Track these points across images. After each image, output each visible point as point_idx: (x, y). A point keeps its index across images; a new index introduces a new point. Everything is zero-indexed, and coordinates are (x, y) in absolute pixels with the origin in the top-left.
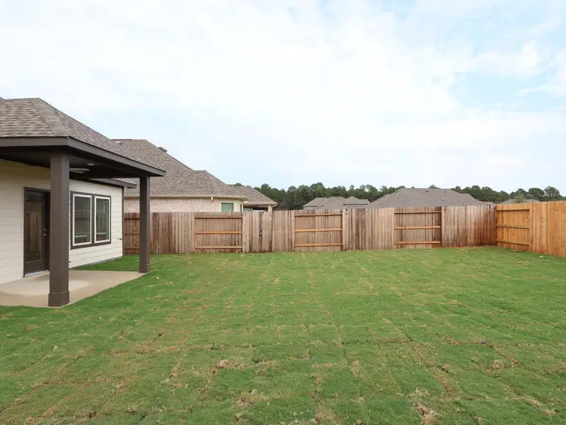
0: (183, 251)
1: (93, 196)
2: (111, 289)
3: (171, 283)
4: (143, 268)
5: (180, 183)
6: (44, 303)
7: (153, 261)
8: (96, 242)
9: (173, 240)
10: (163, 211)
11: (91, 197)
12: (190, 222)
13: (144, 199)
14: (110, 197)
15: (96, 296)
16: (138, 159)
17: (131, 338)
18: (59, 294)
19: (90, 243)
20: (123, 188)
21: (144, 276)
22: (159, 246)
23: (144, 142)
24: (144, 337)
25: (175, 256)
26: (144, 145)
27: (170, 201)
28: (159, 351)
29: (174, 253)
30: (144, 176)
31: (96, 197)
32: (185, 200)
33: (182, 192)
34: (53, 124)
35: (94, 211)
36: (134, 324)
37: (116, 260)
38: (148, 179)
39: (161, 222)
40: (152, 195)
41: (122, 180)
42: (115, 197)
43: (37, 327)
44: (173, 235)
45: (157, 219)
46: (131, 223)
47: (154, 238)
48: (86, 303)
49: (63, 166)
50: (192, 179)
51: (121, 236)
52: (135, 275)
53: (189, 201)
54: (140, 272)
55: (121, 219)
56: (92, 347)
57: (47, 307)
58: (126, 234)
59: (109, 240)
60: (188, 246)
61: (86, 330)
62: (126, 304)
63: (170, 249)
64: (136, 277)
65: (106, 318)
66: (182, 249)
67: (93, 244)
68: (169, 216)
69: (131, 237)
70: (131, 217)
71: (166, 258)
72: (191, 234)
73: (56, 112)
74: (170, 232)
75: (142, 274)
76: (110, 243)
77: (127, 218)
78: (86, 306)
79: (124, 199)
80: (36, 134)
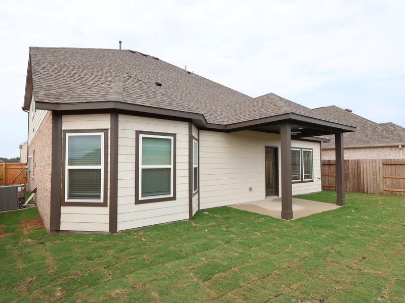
0: (372, 192)
1: (301, 149)
2: (318, 214)
3: (366, 217)
4: (339, 202)
5: (367, 136)
6: (278, 215)
7: (347, 197)
8: (304, 180)
9: (362, 181)
10: (352, 159)
11: (300, 150)
12: (378, 168)
13: (338, 150)
14: (312, 149)
15: (308, 217)
16: (334, 121)
17: (339, 253)
18: (287, 212)
19: (300, 180)
20: (320, 142)
21: (341, 208)
22: (349, 185)
23: (333, 107)
24: (350, 256)
25: (365, 195)
26: (333, 109)
27: (357, 150)
28: (366, 271)
29: (364, 192)
30: (338, 132)
31: (303, 150)
32: (372, 149)
33: (368, 142)
34: (281, 107)
35: (302, 159)
36: (341, 244)
37: (318, 193)
38: (341, 134)
39: (350, 167)
40: (345, 147)
41: (320, 137)
42: (315, 149)
43: (277, 230)
44: (362, 178)
45: (347, 164)
46: (327, 168)
47: (346, 180)
48: (303, 220)
49: (288, 131)
50: (377, 131)
51: (320, 176)
52: (334, 207)
53: (375, 150)
54: (338, 205)
55: (319, 165)
56: (312, 253)
57: (281, 218)
58: (323, 175)
59: (312, 179)
60: (377, 188)
61: (307, 239)
62: (332, 227)
63: (359, 189)
64: (336, 208)
65: (319, 234)
66: (371, 190)
67: (302, 182)
68: (358, 163)
69: (327, 177)
70: (326, 163)
71: (356, 196)
72: (379, 178)
73: (281, 99)
74: (359, 175)
75: (339, 207)
76: (312, 181)
77: (324, 164)
78: (304, 223)
79: (322, 150)
80: (273, 114)
